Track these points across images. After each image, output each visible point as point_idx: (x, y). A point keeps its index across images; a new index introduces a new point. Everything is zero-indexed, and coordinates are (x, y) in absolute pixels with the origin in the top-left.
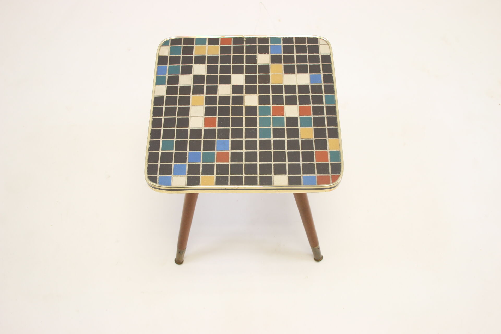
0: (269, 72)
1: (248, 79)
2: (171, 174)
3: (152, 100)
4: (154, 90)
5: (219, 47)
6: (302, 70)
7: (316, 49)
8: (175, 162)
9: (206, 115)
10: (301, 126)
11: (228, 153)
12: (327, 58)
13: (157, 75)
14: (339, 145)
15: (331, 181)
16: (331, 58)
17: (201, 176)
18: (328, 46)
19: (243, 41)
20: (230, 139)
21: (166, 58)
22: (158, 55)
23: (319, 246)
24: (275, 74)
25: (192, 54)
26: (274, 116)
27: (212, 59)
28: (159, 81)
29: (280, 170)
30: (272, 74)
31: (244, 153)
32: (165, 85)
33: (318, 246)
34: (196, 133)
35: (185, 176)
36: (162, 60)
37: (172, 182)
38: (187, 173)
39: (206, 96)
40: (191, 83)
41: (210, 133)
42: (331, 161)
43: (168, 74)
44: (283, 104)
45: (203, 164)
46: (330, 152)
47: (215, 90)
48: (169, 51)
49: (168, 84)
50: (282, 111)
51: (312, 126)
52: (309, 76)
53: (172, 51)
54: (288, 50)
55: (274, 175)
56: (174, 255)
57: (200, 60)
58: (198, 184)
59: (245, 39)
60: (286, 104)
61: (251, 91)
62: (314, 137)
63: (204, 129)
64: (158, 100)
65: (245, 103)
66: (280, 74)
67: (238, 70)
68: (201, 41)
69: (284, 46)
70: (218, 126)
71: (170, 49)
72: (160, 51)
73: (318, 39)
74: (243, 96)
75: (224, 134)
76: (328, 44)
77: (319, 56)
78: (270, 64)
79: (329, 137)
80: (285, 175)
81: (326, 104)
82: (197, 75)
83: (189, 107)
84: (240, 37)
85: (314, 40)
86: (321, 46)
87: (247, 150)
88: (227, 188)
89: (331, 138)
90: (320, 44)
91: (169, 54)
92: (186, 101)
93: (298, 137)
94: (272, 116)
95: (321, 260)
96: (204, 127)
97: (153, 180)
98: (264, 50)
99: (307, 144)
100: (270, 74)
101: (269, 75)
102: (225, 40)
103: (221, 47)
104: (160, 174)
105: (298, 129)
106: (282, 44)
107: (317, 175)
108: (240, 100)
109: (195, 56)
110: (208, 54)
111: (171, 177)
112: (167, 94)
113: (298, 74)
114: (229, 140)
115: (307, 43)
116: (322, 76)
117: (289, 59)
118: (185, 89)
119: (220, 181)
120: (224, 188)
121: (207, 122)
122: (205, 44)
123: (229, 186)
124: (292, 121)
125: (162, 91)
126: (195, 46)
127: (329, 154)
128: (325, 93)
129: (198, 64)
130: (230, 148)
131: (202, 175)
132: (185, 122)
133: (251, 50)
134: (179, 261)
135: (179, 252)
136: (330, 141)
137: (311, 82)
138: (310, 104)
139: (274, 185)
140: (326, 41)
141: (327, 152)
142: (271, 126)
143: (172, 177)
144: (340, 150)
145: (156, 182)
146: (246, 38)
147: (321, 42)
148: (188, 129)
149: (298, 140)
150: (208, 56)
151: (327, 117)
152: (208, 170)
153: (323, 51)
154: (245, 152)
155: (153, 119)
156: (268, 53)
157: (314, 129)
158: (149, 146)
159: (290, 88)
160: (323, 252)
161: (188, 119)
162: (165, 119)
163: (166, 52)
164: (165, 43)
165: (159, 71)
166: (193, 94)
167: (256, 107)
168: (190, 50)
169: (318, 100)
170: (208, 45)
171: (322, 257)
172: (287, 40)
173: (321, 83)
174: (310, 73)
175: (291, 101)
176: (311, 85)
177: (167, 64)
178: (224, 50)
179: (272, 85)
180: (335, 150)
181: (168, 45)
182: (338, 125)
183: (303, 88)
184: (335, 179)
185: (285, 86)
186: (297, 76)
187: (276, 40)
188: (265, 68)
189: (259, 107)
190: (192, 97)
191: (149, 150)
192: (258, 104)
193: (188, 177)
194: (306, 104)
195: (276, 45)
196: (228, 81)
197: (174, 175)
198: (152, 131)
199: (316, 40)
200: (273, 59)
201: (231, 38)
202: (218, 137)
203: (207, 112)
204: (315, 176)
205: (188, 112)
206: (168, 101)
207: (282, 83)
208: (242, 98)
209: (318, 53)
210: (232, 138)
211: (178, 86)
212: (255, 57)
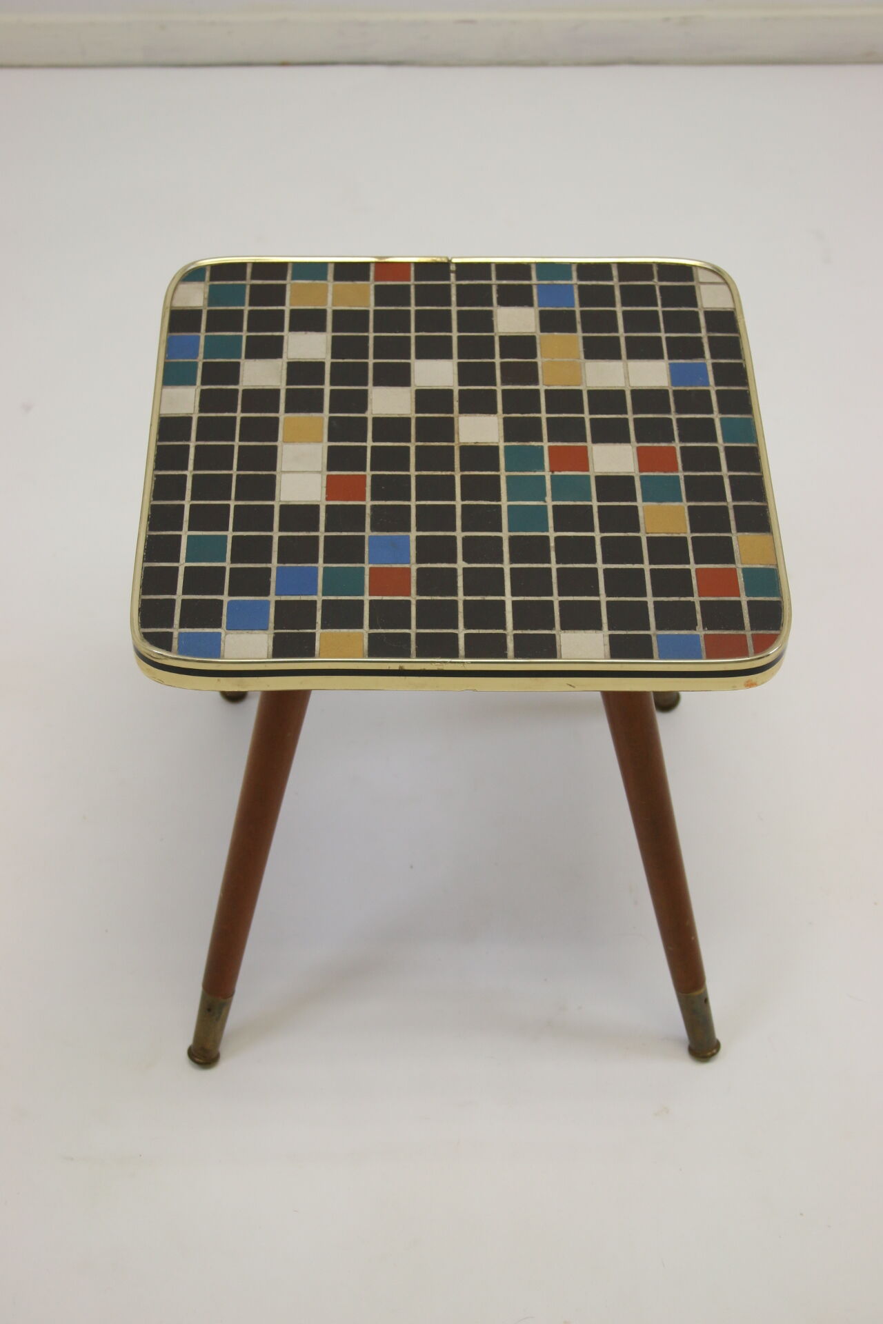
0: (535, 356)
1: (468, 374)
2: (219, 626)
3: (151, 425)
4: (158, 400)
5: (370, 286)
6: (644, 350)
7: (690, 296)
8: (230, 594)
9: (330, 468)
10: (645, 500)
11: (409, 570)
12: (726, 321)
13: (166, 358)
14: (774, 549)
15: (751, 649)
16: (739, 317)
17: (318, 631)
18: (725, 287)
19: (450, 272)
20: (414, 534)
21: (194, 314)
22: (171, 307)
24: (556, 360)
25: (283, 304)
26: (556, 473)
27: (348, 320)
28: (173, 374)
29: (581, 618)
30: (545, 360)
31: (460, 572)
32: (195, 387)
33: (702, 991)
34: (300, 515)
35: (267, 632)
36: (180, 321)
37: (222, 648)
38: (271, 625)
39: (331, 419)
40: (281, 382)
41: (344, 517)
42: (747, 595)
43: (204, 358)
44: (585, 440)
45: (324, 601)
46: (744, 570)
47: (358, 401)
48: (206, 296)
49: (203, 383)
50: (582, 460)
51: (680, 500)
52: (668, 366)
53: (213, 297)
54: (594, 296)
55: (563, 631)
57: (309, 321)
58: (310, 652)
59: (453, 268)
60: (595, 441)
61: (478, 404)
62: (689, 530)
63: (328, 507)
64: (170, 428)
65: (458, 436)
66: (571, 360)
67: (434, 350)
68: (313, 271)
69: (581, 287)
70: (374, 498)
71: (207, 290)
72: (176, 296)
73: (694, 269)
74: (452, 419)
75: (392, 520)
76: (726, 283)
77: (696, 314)
78: (539, 336)
79: (740, 530)
80: (598, 631)
81: (725, 440)
82: (301, 360)
83: (275, 448)
84: (439, 260)
85: (681, 272)
86: (702, 287)
87: (469, 562)
88: (407, 667)
89: (747, 534)
90: (701, 280)
91: (206, 302)
92: (266, 429)
93: (638, 530)
94: (550, 473)
95: (713, 1055)
96: (327, 499)
97: (160, 641)
98: (516, 298)
99: (666, 548)
100: (539, 360)
101: (536, 364)
102: (389, 268)
103: (377, 287)
104: (181, 626)
105: (636, 508)
106: (575, 281)
107: (704, 633)
108: (443, 429)
109: (292, 312)
110: (333, 305)
111: (220, 634)
112: (201, 411)
113: (629, 360)
114: (408, 537)
115: (656, 280)
116: (710, 368)
117: (599, 322)
118: (263, 399)
119: (382, 646)
120: (395, 667)
121: (332, 487)
122: (325, 279)
123: (414, 662)
124: (615, 486)
125: (186, 401)
126: (292, 285)
127: (742, 575)
128: (721, 411)
129: (303, 333)
130: (413, 558)
131: (322, 631)
132: (268, 487)
133: (474, 295)
135: (209, 1010)
136: (741, 542)
137: (674, 382)
138: (674, 440)
139: (561, 658)
140: (720, 272)
141: (734, 571)
142: (548, 498)
143: (223, 636)
144: (777, 565)
145: (169, 649)
146: (457, 265)
147: (702, 276)
148: (272, 507)
149: (639, 539)
150: (335, 313)
151: (731, 478)
152: (343, 616)
153: (710, 298)
154: (465, 569)
155: (157, 476)
156: (531, 304)
157: (690, 507)
158: (145, 549)
159: (607, 399)
161: (273, 478)
162: (194, 477)
163: (196, 297)
164: (193, 275)
165: (171, 348)
166: (287, 411)
167: (497, 448)
168: (275, 295)
169: (700, 430)
170: (332, 280)
172: (593, 271)
173: (707, 384)
174: (670, 358)
175: (611, 433)
176: (675, 392)
177: (199, 331)
178: (386, 295)
179: (547, 392)
180: (762, 566)
181: (201, 279)
182: (768, 497)
183: (648, 399)
184: (763, 644)
185: (590, 392)
186: (627, 365)
187: (555, 270)
188: (522, 346)
189: (506, 447)
190: (285, 419)
191: (144, 561)
192: (502, 440)
193: (275, 633)
194: (659, 441)
195: (555, 282)
196: (400, 377)
197: (228, 628)
198: (153, 508)
199: (685, 272)
200: (551, 322)
201: (408, 264)
202: (373, 528)
203: (335, 459)
204: (698, 636)
205: (269, 458)
206: (206, 429)
207: (579, 385)
208: (450, 423)
209: (695, 305)
210: (418, 530)
211: (237, 391)
212: (490, 314)
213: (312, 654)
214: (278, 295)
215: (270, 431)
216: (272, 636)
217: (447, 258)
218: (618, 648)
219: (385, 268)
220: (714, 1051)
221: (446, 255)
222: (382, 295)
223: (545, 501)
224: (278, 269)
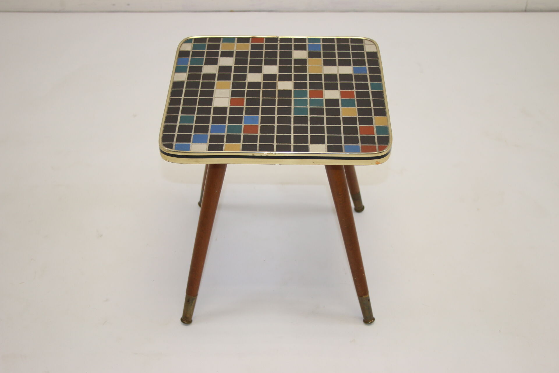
1: (282, 70)
2: (190, 142)
3: (170, 84)
4: (173, 76)
5: (249, 45)
6: (344, 63)
7: (362, 48)
8: (194, 133)
9: (232, 96)
10: (342, 106)
11: (257, 126)
12: (374, 57)
13: (177, 65)
14: (388, 121)
15: (377, 150)
16: (378, 55)
17: (225, 144)
18: (374, 46)
19: (278, 40)
20: (260, 116)
21: (188, 52)
22: (179, 50)
24: (313, 66)
25: (219, 49)
26: (311, 98)
27: (241, 54)
28: (178, 69)
29: (317, 141)
30: (310, 66)
32: (186, 73)
33: (367, 296)
34: (220, 110)
36: (182, 54)
37: (190, 148)
38: (208, 142)
39: (233, 82)
40: (216, 72)
41: (236, 110)
42: (377, 134)
43: (190, 65)
44: (322, 89)
45: (227, 135)
46: (376, 127)
47: (243, 77)
48: (192, 47)
49: (189, 72)
50: (321, 95)
51: (355, 106)
52: (353, 68)
53: (194, 47)
54: (328, 47)
55: (311, 144)
57: (227, 54)
59: (279, 39)
60: (326, 89)
61: (285, 78)
62: (357, 115)
63: (230, 108)
64: (176, 86)
65: (278, 87)
66: (319, 66)
67: (270, 63)
68: (229, 40)
69: (323, 45)
70: (247, 105)
71: (192, 45)
72: (182, 47)
73: (363, 40)
75: (253, 111)
76: (375, 44)
77: (363, 53)
78: (308, 59)
79: (375, 115)
80: (324, 144)
81: (372, 89)
82: (224, 65)
83: (213, 90)
84: (274, 37)
86: (366, 45)
87: (279, 124)
88: (255, 155)
89: (378, 116)
90: (366, 43)
91: (192, 49)
93: (339, 115)
94: (309, 98)
96: (230, 105)
97: (169, 146)
98: (301, 48)
99: (348, 120)
100: (307, 66)
101: (306, 67)
103: (252, 45)
104: (177, 142)
105: (339, 109)
106: (321, 43)
107: (361, 145)
108: (273, 85)
109: (222, 51)
110: (236, 50)
111: (190, 144)
112: (188, 80)
113: (339, 66)
114: (258, 116)
115: (350, 43)
116: (367, 69)
117: (329, 55)
118: (210, 76)
119: (247, 148)
120: (251, 155)
121: (232, 102)
122: (234, 42)
123: (257, 153)
124: (332, 102)
125: (183, 77)
126: (222, 44)
128: (371, 81)
129: (225, 58)
130: (259, 123)
131: (226, 144)
132: (210, 102)
133: (286, 47)
134: (187, 319)
135: (188, 301)
136: (376, 119)
137: (354, 72)
138: (354, 89)
139: (310, 152)
140: (372, 41)
141: (373, 127)
143: (191, 145)
144: (388, 126)
145: (172, 148)
146: (280, 38)
148: (211, 107)
149: (339, 118)
150: (237, 52)
151: (373, 100)
152: (234, 139)
153: (368, 48)
154: (277, 126)
155: (171, 99)
156: (305, 50)
157: (358, 109)
158: (165, 120)
159: (331, 77)
161: (212, 99)
162: (184, 99)
163: (188, 47)
164: (188, 41)
165: (178, 62)
166: (218, 80)
167: (291, 91)
169: (363, 86)
170: (236, 43)
172: (328, 40)
173: (366, 73)
174: (354, 65)
175: (332, 87)
176: (355, 75)
177: (189, 57)
179: (309, 75)
180: (383, 126)
181: (191, 42)
182: (386, 106)
183: (345, 77)
184: (381, 149)
185: (325, 75)
187: (314, 40)
188: (301, 62)
189: (294, 91)
190: (217, 83)
191: (165, 123)
192: (293, 89)
193: (209, 144)
194: (348, 89)
195: (314, 43)
196: (259, 70)
197: (193, 143)
198: (169, 108)
199: (361, 41)
200: (311, 55)
201: (263, 38)
202: (246, 114)
203: (233, 94)
204: (359, 146)
205: (211, 93)
206: (189, 85)
207: (321, 73)
208: (275, 84)
209: (363, 50)
210: (262, 114)
211: (201, 74)
212: (291, 52)
213: (222, 150)
214: (218, 47)
215: (212, 85)
216: (208, 145)
217: (277, 36)
218: (330, 149)
219: (254, 39)
220: (373, 321)
221: (277, 35)
222: (253, 47)
223: (307, 106)
224: (218, 40)
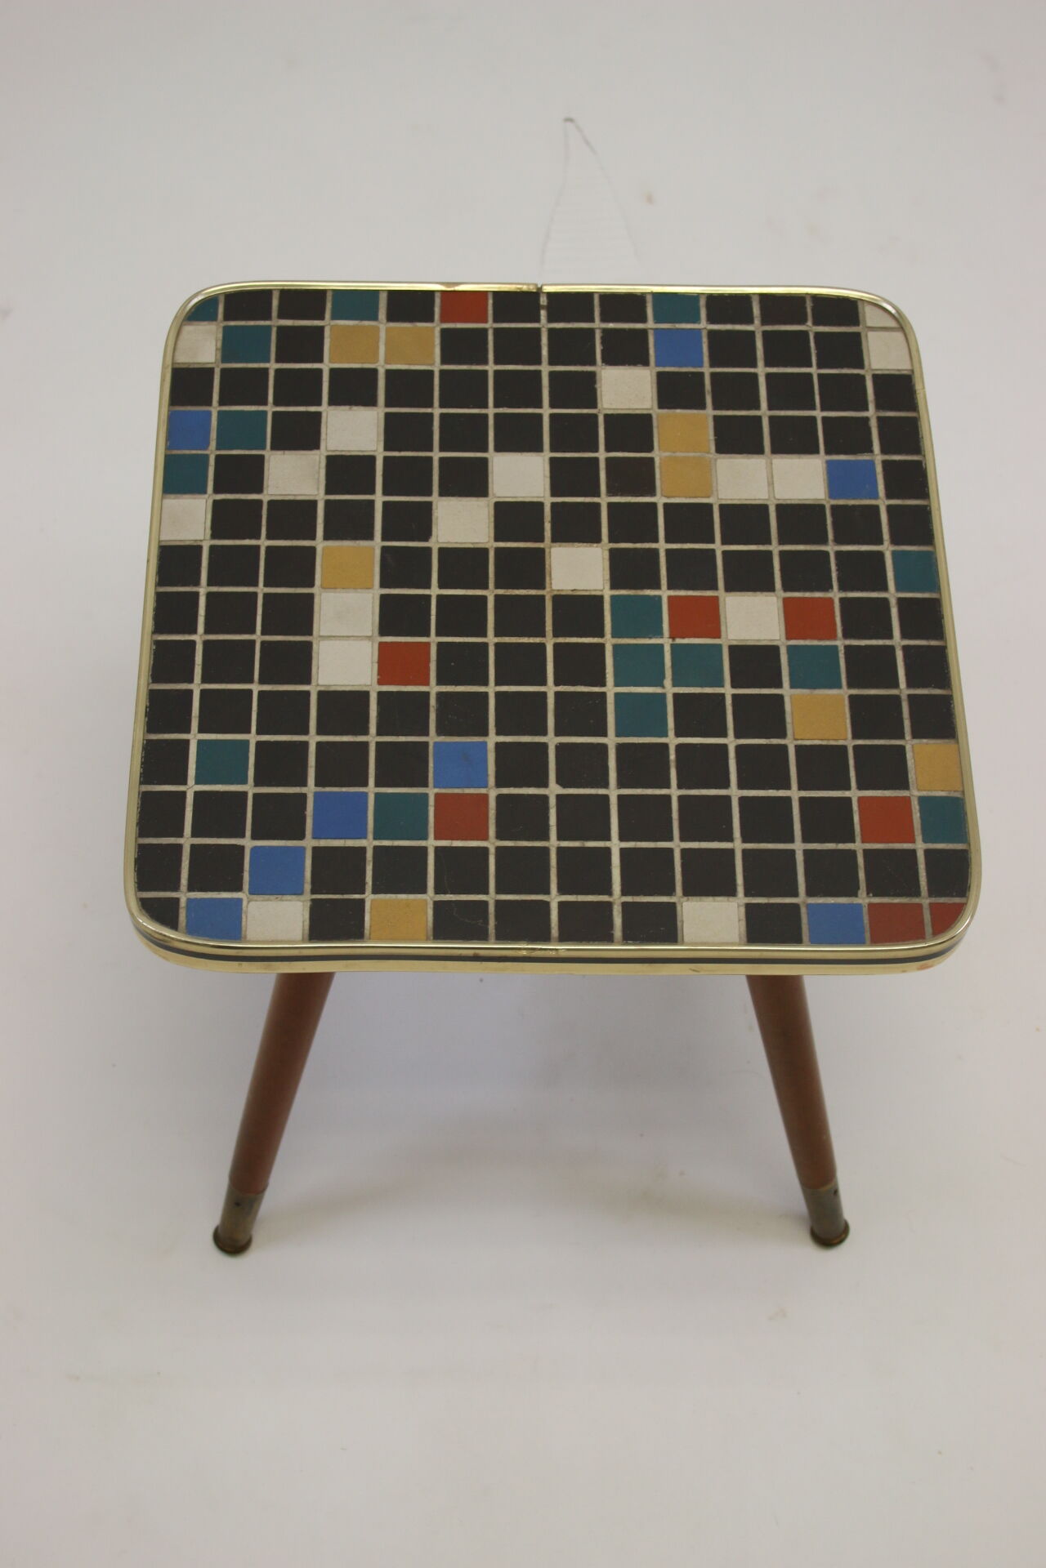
0: (650, 449)
1: (563, 477)
2: (239, 889)
3: (148, 561)
4: (158, 518)
5: (433, 331)
6: (794, 439)
7: (850, 350)
8: (254, 837)
9: (383, 631)
10: (792, 686)
11: (485, 797)
12: (899, 389)
13: (167, 448)
14: (961, 769)
15: (928, 929)
16: (918, 387)
17: (369, 897)
18: (899, 336)
19: (538, 307)
20: (492, 739)
21: (206, 373)
22: (173, 363)
23: (836, 1185)
24: (679, 454)
25: (321, 360)
26: (679, 641)
27: (407, 386)
28: (177, 477)
29: (709, 878)
30: (667, 454)
31: (553, 802)
32: (206, 496)
34: (344, 708)
35: (302, 898)
36: (186, 385)
37: (243, 923)
38: (308, 887)
39: (384, 550)
40: (318, 489)
41: (402, 711)
42: (925, 841)
43: (218, 448)
44: (716, 587)
45: (376, 848)
46: (921, 800)
47: (419, 521)
48: (220, 344)
49: (216, 490)
50: (709, 619)
51: (839, 686)
52: (825, 465)
53: (230, 346)
54: (729, 348)
55: (686, 898)
56: (211, 1213)
57: (354, 388)
58: (358, 933)
59: (543, 301)
60: (729, 588)
61: (577, 526)
62: (850, 735)
63: (380, 694)
64: (173, 561)
65: (551, 579)
66: (698, 454)
67: (518, 437)
68: (358, 304)
69: (711, 335)
70: (440, 682)
71: (220, 336)
72: (180, 344)
73: (860, 305)
74: (542, 551)
75: (463, 716)
76: (902, 328)
77: (862, 378)
78: (656, 413)
79: (915, 735)
80: (731, 899)
81: (898, 589)
82: (343, 453)
83: (311, 597)
84: (525, 288)
85: (843, 310)
86: (871, 335)
87: (564, 786)
88: (482, 953)
89: (925, 741)
90: (869, 324)
91: (219, 357)
92: (299, 566)
93: (783, 735)
94: (670, 641)
95: (841, 1241)
96: (380, 682)
97: (163, 913)
98: (626, 351)
99: (820, 763)
100: (657, 455)
101: (652, 460)
102: (460, 303)
103: (444, 332)
104: (191, 888)
105: (781, 698)
106: (704, 325)
107: (867, 901)
108: (532, 568)
109: (333, 371)
110: (387, 362)
111: (240, 901)
112: (214, 536)
113: (774, 456)
114: (485, 744)
115: (810, 323)
116: (879, 469)
117: (737, 391)
118: (294, 516)
119: (451, 922)
120: (471, 953)
121: (389, 663)
122: (375, 318)
123: (492, 946)
124: (755, 662)
125: (192, 520)
126: (332, 327)
127: (917, 807)
128: (895, 541)
129: (347, 407)
130: (492, 780)
131: (373, 896)
132: (297, 663)
133: (572, 347)
134: (232, 1241)
135: (238, 1204)
136: (918, 752)
137: (833, 491)
138: (831, 587)
139: (683, 943)
140: (893, 311)
141: (907, 800)
142: (668, 682)
143: (245, 903)
144: (963, 792)
145: (173, 924)
146: (550, 295)
147: (870, 317)
148: (308, 693)
149: (784, 748)
150: (389, 373)
151: (905, 648)
152: (400, 872)
153: (882, 355)
154: (559, 797)
155: (157, 643)
156: (646, 363)
157: (851, 697)
158: (142, 763)
159: (745, 519)
160: (851, 1208)
161: (309, 645)
162: (206, 643)
163: (206, 347)
164: (202, 311)
165: (177, 431)
166: (327, 537)
167: (600, 599)
168: (308, 344)
169: (864, 571)
170: (385, 321)
171: (845, 1230)
172: (728, 307)
173: (876, 497)
174: (828, 452)
175: (751, 575)
176: (833, 509)
177: (209, 403)
178: (456, 345)
179: (666, 505)
180: (943, 794)
181: (212, 317)
182: (953, 683)
183: (799, 520)
184: (947, 919)
185: (722, 507)
186: (772, 464)
187: (675, 306)
188: (634, 431)
189: (613, 598)
190: (323, 549)
191: (141, 783)
192: (608, 586)
193: (313, 901)
194: (812, 590)
195: (678, 326)
196: (476, 480)
197: (251, 893)
198: (153, 695)
199: (849, 309)
200: (669, 391)
201: (484, 294)
202: (440, 732)
203: (388, 616)
204: (859, 906)
205: (305, 614)
206: (220, 567)
207: (709, 497)
208: (539, 557)
209: (861, 365)
210: (498, 733)
211: (260, 502)
212: (592, 377)
213: (360, 935)
214: (314, 344)
215: (304, 570)
216: (309, 904)
217: (536, 285)
218: (757, 926)
219: (452, 301)
221: (535, 279)
222: (450, 345)
223: (663, 687)
224: (316, 301)
